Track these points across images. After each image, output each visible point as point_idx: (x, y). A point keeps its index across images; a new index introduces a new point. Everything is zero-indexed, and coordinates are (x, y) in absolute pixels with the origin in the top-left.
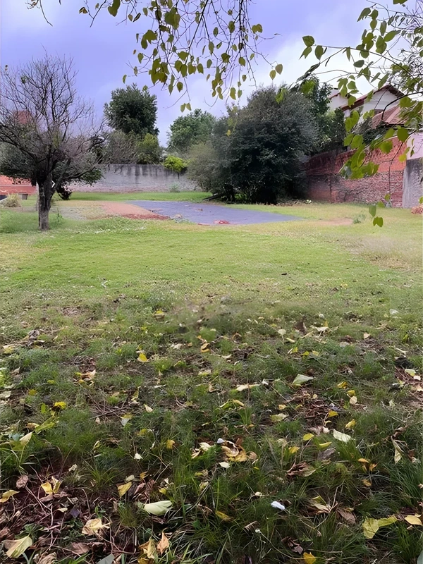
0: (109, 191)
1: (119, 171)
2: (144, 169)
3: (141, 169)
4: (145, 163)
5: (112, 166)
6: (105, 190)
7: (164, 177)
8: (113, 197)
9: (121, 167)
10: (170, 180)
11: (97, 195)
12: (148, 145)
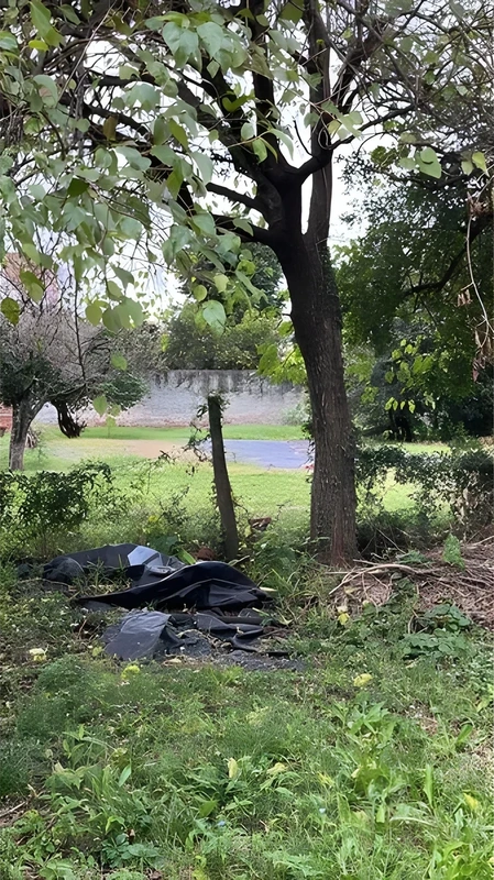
0: (163, 423)
1: (185, 384)
2: (237, 379)
3: (229, 381)
4: (240, 367)
5: (172, 374)
6: (155, 422)
7: (277, 396)
8: (169, 433)
9: (191, 377)
10: (287, 400)
11: (137, 431)
12: (248, 331)
